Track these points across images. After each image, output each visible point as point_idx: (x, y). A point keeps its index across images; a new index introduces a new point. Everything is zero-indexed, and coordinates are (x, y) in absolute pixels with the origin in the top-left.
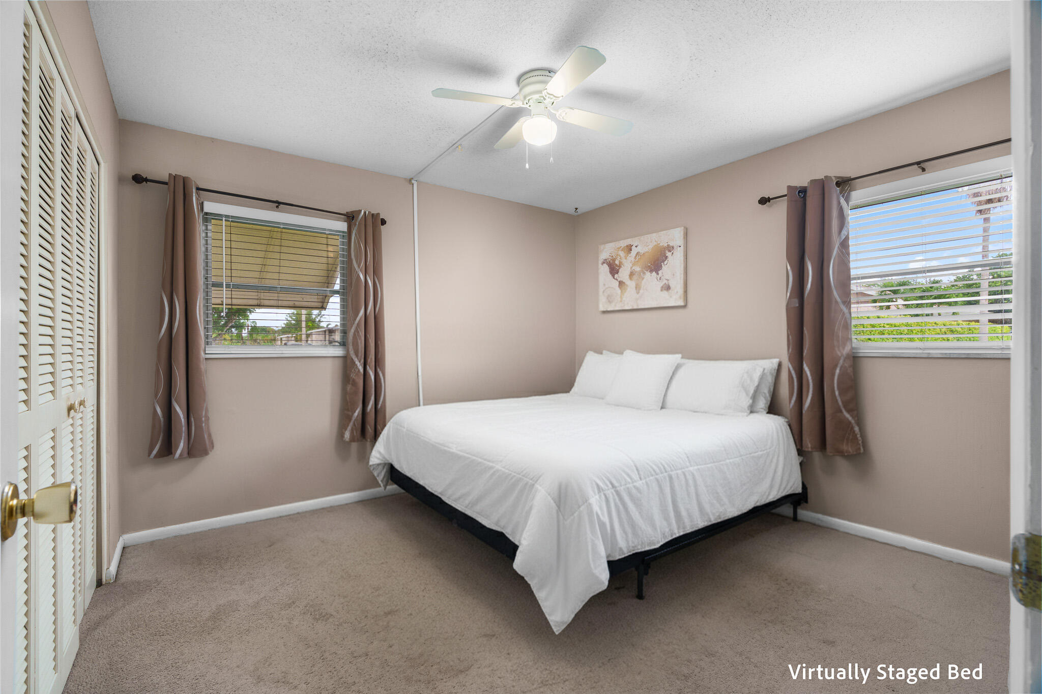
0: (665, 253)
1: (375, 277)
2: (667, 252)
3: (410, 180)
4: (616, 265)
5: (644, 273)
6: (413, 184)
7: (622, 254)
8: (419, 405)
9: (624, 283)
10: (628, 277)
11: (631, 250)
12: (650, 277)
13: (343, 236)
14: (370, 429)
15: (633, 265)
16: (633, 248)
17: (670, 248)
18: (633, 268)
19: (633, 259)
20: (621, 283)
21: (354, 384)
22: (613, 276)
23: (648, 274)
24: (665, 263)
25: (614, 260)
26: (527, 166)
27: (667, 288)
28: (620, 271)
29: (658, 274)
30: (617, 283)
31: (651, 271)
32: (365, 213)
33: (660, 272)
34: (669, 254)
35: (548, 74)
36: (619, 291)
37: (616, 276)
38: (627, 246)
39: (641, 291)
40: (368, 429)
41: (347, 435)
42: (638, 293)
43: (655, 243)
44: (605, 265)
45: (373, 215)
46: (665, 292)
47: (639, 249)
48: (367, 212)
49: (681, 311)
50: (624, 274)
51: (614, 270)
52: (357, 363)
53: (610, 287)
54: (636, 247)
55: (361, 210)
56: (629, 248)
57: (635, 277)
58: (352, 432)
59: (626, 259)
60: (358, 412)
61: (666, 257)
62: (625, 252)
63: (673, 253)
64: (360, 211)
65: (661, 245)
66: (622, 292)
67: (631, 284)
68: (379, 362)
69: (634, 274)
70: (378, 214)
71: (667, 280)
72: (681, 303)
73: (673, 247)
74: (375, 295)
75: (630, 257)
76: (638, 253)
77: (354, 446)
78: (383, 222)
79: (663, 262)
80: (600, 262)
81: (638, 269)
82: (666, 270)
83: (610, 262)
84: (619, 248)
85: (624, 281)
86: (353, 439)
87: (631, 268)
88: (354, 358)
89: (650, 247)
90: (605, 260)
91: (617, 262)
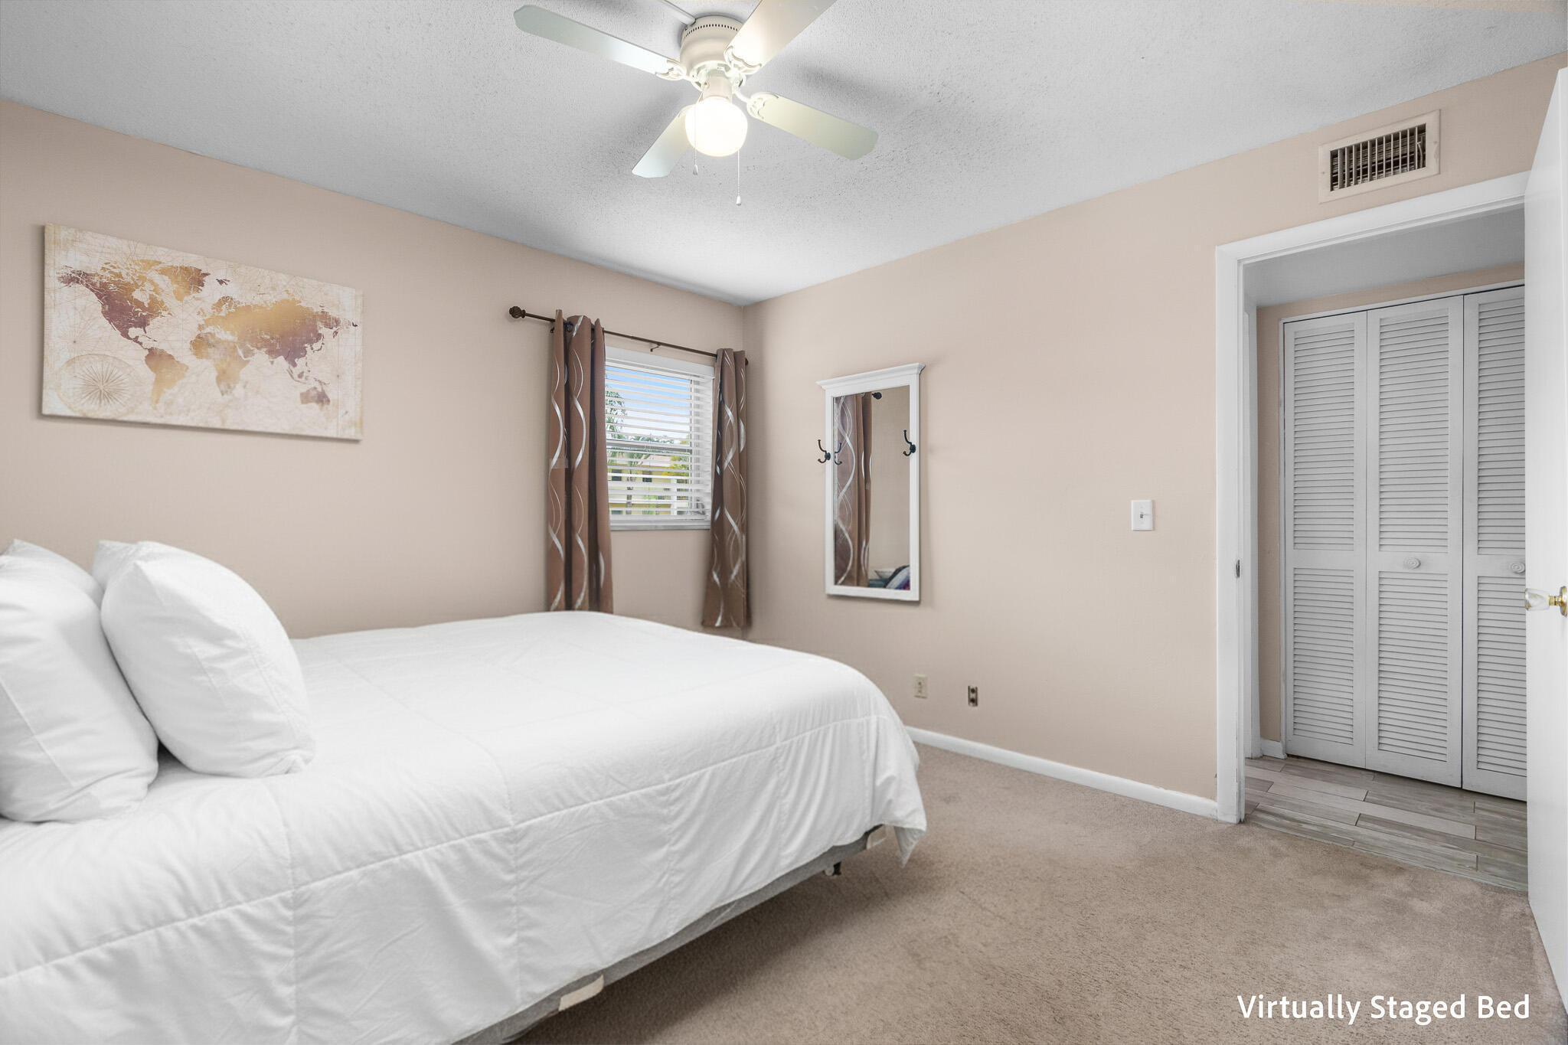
0: (314, 326)
2: (320, 324)
4: (140, 304)
5: (248, 353)
7: (162, 281)
9: (167, 357)
10: (184, 344)
11: (201, 284)
12: (267, 364)
15: (209, 322)
16: (210, 281)
17: (329, 321)
18: (208, 330)
19: (206, 308)
20: (155, 356)
22: (126, 333)
23: (261, 357)
24: (316, 346)
25: (129, 289)
27: (321, 399)
28: (152, 323)
29: (292, 364)
30: (141, 353)
31: (273, 352)
33: (300, 362)
34: (325, 331)
36: (147, 374)
37: (135, 332)
38: (186, 270)
39: (237, 391)
43: (284, 297)
44: (82, 287)
46: (310, 406)
47: (230, 290)
50: (166, 335)
51: (128, 315)
53: (109, 356)
54: (220, 282)
56: (196, 279)
57: (214, 354)
59: (179, 298)
61: (318, 336)
62: (175, 282)
63: (336, 333)
65: (302, 304)
66: (159, 382)
67: (197, 366)
69: (210, 346)
71: (319, 381)
73: (338, 322)
75: (196, 299)
76: (225, 299)
79: (310, 343)
80: (57, 273)
81: (224, 335)
82: (316, 362)
83: (108, 287)
84: (153, 267)
85: (166, 352)
87: (200, 326)
89: (272, 298)
90: (83, 275)
91: (138, 299)
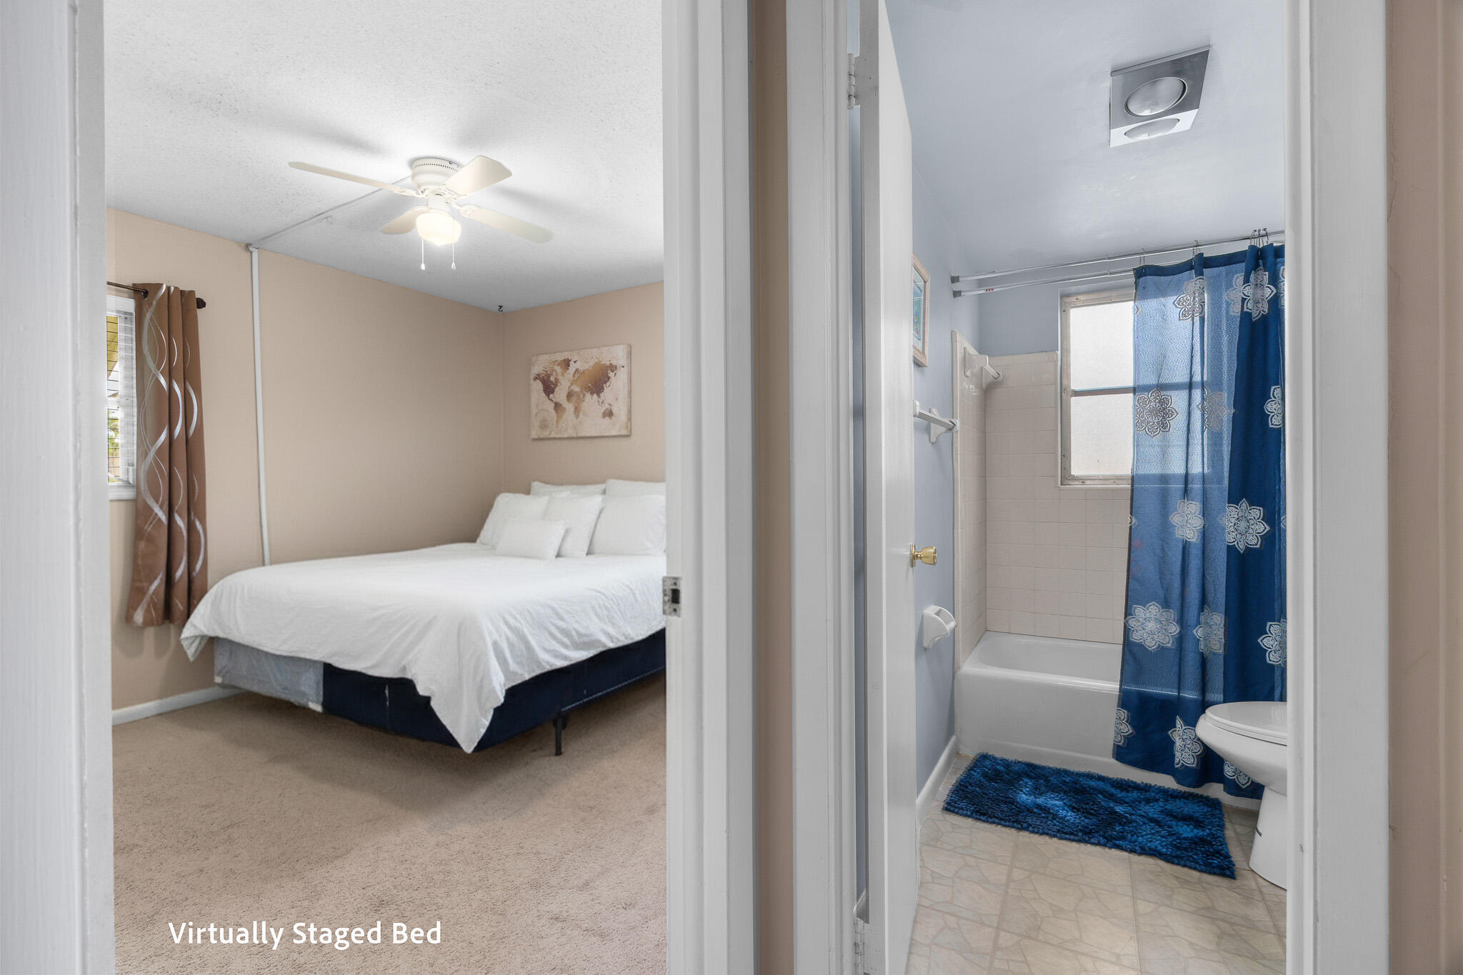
0: (607, 373)
1: (187, 383)
2: (609, 372)
3: (247, 246)
4: (551, 382)
5: (584, 395)
6: (251, 252)
7: (558, 369)
8: (264, 564)
9: (561, 405)
10: (565, 397)
11: (569, 366)
12: (590, 400)
13: (126, 318)
14: (180, 605)
15: (572, 384)
16: (572, 363)
17: (613, 368)
18: (572, 388)
19: (571, 376)
20: (557, 406)
21: (151, 540)
22: (548, 397)
23: (588, 395)
24: (608, 384)
25: (549, 376)
26: (423, 267)
27: (609, 414)
28: (556, 390)
29: (599, 397)
30: (553, 405)
31: (592, 393)
32: (168, 288)
33: (602, 395)
34: (611, 374)
35: (448, 165)
36: (554, 413)
37: (551, 396)
38: (564, 360)
39: (581, 415)
40: (177, 605)
41: (139, 617)
42: (577, 417)
43: (596, 361)
44: (538, 381)
45: (182, 292)
46: (607, 418)
47: (578, 365)
48: (172, 288)
49: (624, 442)
50: (560, 395)
51: (549, 388)
52: (157, 510)
53: (543, 410)
54: (575, 362)
55: (162, 284)
56: (567, 363)
57: (574, 399)
58: (147, 611)
59: (563, 375)
60: (157, 584)
61: (609, 378)
62: (562, 368)
63: (615, 373)
64: (160, 285)
65: (602, 362)
66: (558, 417)
67: (569, 407)
68: (195, 507)
69: (572, 395)
70: (192, 293)
71: (609, 404)
72: (624, 432)
73: (616, 367)
74: (188, 411)
75: (568, 374)
76: (577, 370)
77: (150, 632)
78: (201, 304)
79: (605, 383)
80: (532, 377)
81: (576, 389)
82: (608, 393)
83: (543, 377)
84: (554, 362)
85: (560, 402)
86: (148, 622)
87: (569, 388)
88: (149, 502)
89: (591, 364)
90: (539, 375)
91: (552, 379)
